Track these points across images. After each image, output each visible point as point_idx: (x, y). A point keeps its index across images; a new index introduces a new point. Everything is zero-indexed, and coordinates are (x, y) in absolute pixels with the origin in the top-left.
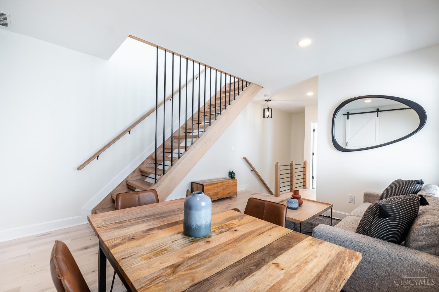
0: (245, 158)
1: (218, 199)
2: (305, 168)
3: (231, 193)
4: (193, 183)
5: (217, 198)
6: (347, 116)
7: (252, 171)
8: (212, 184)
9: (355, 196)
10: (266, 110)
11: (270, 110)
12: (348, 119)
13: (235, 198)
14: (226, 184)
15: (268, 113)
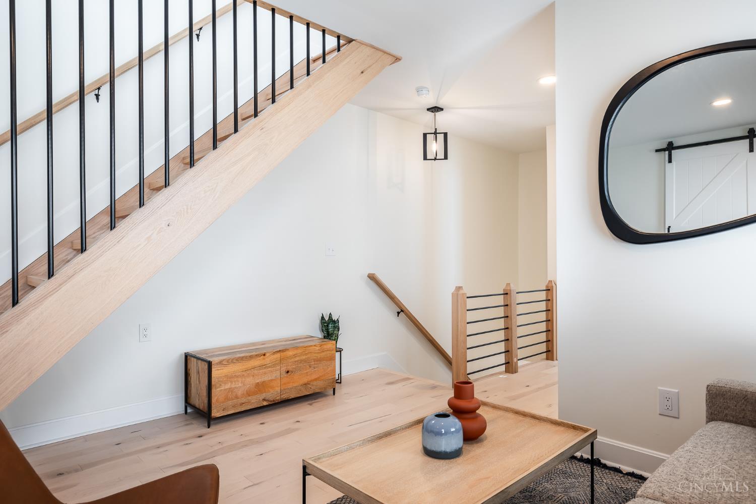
0: (372, 278)
1: (265, 403)
2: (550, 303)
3: (315, 383)
4: (188, 357)
5: (264, 400)
6: (667, 152)
7: (398, 313)
8: (243, 357)
9: (678, 392)
10: (430, 138)
11: (441, 137)
12: (670, 161)
13: (333, 396)
14: (295, 356)
15: (435, 147)
